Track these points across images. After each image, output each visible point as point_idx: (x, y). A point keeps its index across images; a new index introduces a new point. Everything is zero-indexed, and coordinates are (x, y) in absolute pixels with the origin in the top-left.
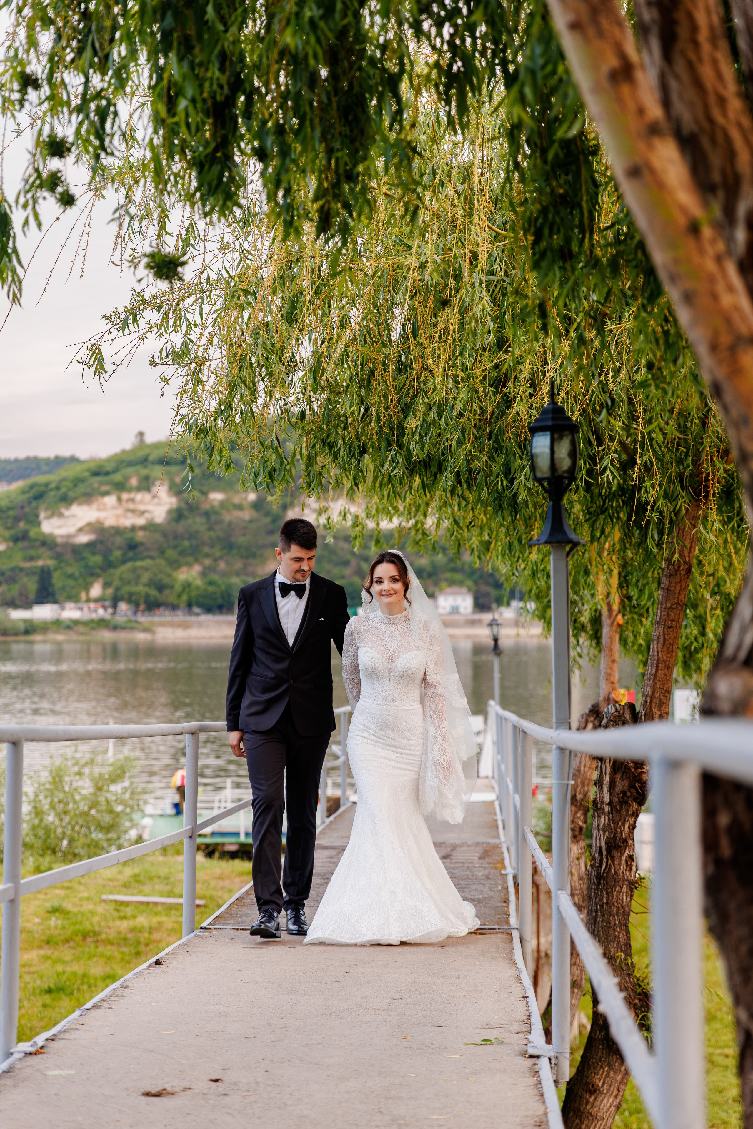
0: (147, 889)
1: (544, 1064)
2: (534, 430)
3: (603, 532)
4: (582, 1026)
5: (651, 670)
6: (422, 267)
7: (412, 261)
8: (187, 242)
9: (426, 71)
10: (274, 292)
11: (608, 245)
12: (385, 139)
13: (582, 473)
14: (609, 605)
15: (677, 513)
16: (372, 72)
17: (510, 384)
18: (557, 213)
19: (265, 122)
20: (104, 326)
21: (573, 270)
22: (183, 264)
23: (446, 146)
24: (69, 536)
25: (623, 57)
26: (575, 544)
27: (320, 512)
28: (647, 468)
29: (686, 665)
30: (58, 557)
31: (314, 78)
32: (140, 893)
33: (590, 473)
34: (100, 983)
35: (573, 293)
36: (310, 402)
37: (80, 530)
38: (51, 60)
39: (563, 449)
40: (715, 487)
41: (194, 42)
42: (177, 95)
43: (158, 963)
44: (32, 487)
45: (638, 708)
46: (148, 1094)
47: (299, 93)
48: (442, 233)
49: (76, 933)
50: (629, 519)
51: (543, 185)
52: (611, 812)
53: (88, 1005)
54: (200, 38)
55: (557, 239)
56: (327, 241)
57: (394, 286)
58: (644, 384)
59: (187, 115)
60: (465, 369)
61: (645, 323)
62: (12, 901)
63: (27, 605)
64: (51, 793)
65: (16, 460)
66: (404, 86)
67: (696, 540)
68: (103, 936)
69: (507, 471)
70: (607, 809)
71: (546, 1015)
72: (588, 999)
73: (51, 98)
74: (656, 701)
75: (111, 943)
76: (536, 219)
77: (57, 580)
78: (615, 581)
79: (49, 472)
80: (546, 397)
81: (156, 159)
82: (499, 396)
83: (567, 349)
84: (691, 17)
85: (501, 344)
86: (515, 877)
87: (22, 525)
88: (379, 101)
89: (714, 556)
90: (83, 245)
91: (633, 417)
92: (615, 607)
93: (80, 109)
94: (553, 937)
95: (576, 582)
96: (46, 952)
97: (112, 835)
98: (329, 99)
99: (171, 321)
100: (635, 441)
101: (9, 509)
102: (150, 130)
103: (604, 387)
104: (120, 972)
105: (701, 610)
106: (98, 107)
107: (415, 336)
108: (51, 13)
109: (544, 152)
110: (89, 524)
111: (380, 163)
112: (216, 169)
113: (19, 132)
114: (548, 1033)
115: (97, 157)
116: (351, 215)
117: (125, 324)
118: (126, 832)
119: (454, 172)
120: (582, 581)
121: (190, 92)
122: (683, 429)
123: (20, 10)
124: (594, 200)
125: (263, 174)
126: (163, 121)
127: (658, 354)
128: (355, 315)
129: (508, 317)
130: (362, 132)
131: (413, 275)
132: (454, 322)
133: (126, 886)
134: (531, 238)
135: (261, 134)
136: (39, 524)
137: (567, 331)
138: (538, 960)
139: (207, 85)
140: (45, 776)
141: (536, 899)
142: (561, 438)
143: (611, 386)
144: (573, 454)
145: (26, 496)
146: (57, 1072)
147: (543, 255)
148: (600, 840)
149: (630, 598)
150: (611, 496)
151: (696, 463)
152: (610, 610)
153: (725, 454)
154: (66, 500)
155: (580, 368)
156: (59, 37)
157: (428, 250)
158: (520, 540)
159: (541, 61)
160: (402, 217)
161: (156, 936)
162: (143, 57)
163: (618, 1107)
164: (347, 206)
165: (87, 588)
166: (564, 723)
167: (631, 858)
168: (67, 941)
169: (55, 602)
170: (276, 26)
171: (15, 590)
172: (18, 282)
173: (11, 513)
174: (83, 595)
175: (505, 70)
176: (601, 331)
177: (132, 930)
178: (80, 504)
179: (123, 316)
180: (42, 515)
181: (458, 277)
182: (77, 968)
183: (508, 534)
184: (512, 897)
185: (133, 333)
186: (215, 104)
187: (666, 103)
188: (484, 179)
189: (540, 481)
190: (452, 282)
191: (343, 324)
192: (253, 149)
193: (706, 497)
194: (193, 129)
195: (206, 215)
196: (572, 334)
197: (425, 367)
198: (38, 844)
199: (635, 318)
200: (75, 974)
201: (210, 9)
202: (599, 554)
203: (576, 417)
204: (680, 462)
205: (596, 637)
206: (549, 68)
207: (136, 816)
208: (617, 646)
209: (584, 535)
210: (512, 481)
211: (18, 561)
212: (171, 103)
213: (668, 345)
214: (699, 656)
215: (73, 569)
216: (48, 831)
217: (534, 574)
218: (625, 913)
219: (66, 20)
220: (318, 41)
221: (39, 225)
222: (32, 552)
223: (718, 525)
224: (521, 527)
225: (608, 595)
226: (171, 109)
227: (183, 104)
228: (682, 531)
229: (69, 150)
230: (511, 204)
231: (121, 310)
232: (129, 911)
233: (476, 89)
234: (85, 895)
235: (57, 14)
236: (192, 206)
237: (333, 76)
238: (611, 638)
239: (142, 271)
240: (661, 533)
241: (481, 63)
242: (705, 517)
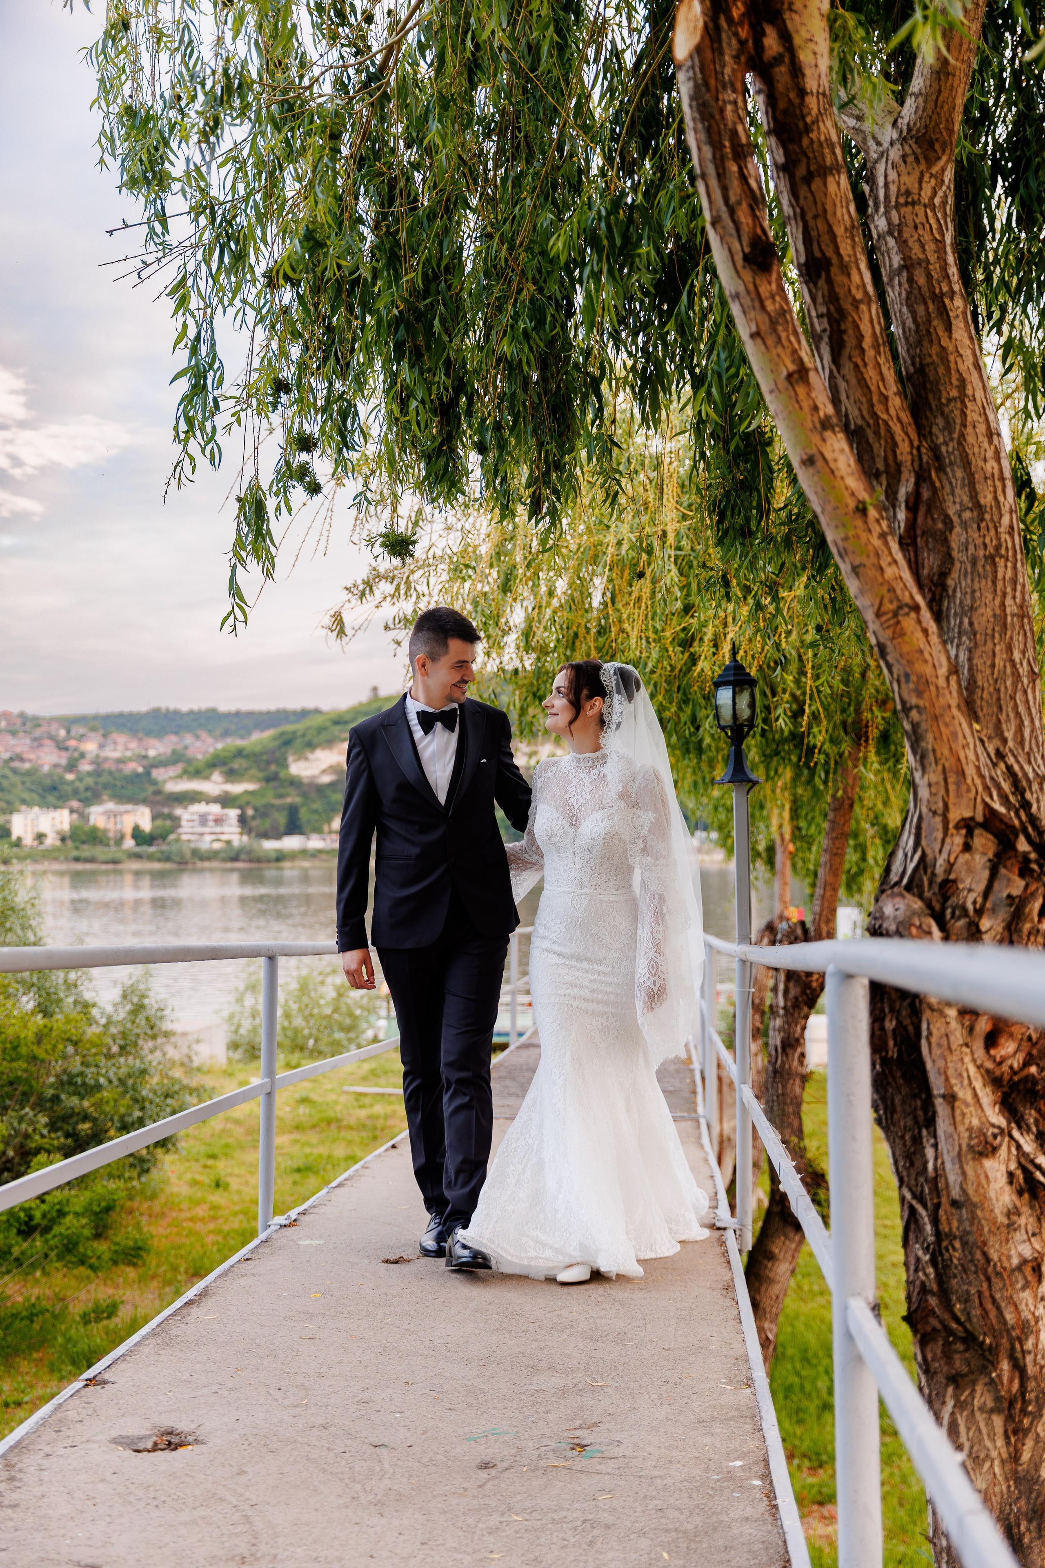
0: (382, 1081)
1: (730, 1234)
2: (717, 685)
3: (776, 772)
4: (760, 1201)
5: (819, 891)
6: (619, 543)
7: (611, 539)
8: (416, 524)
9: (624, 373)
10: (491, 566)
11: (782, 524)
12: (589, 434)
13: (759, 721)
14: (782, 836)
15: (841, 755)
16: (576, 375)
17: (696, 644)
18: (738, 496)
19: (484, 420)
20: (346, 596)
21: (752, 545)
22: (414, 542)
23: (639, 439)
24: (313, 777)
25: (801, 362)
26: (755, 783)
27: (531, 755)
28: (815, 716)
29: (849, 887)
30: (304, 795)
31: (526, 382)
32: (377, 1085)
33: (765, 721)
34: (343, 1164)
35: (752, 566)
36: (522, 661)
37: (324, 772)
38: (299, 368)
39: (744, 701)
40: (874, 733)
41: (423, 352)
42: (408, 397)
43: (394, 1147)
44: (282, 734)
45: (809, 924)
46: (387, 1261)
47: (513, 395)
48: (637, 514)
49: (322, 1120)
50: (799, 760)
51: (726, 472)
52: (785, 1015)
53: (334, 1184)
54: (429, 348)
55: (740, 520)
56: (537, 522)
57: (595, 560)
58: (813, 645)
59: (417, 414)
60: (656, 631)
61: (815, 593)
62: (269, 1094)
63: (278, 836)
64: (298, 1000)
65: (268, 713)
66: (604, 387)
67: (858, 778)
68: (345, 1123)
69: (694, 720)
70: (781, 1012)
71: (731, 1190)
72: (766, 1180)
73: (300, 401)
74: (824, 919)
75: (351, 1128)
76: (720, 502)
77: (304, 815)
78: (787, 814)
79: (297, 721)
80: (727, 656)
81: (390, 453)
82: (686, 655)
83: (745, 613)
84: (857, 327)
85: (688, 609)
86: (702, 1072)
87: (273, 768)
88: (582, 401)
89: (872, 793)
90: (327, 527)
91: (802, 672)
92: (787, 837)
93: (324, 410)
94: (737, 1122)
95: (753, 816)
96: (296, 1136)
97: (352, 1035)
98: (540, 400)
99: (402, 592)
100: (804, 694)
101: (262, 753)
102: (385, 428)
103: (777, 646)
104: (359, 1153)
105: (861, 839)
106: (340, 407)
107: (613, 603)
108: (299, 326)
109: (726, 443)
110: (331, 767)
111: (584, 454)
112: (442, 460)
113: (271, 431)
114: (732, 1207)
115: (340, 451)
116: (558, 499)
117: (363, 594)
118: (364, 1032)
119: (647, 461)
120: (757, 814)
121: (420, 395)
122: (845, 682)
123: (273, 327)
124: (770, 487)
125: (482, 465)
126: (397, 419)
127: (826, 618)
128: (561, 585)
129: (694, 586)
130: (568, 427)
131: (611, 550)
132: (646, 592)
133: (364, 1079)
134: (715, 518)
135: (481, 430)
136: (286, 766)
137: (745, 598)
138: (721, 1143)
139: (435, 388)
140: (294, 986)
141: (720, 1090)
142: (741, 691)
143: (784, 645)
144: (752, 705)
145: (277, 743)
146: (308, 1242)
147: (726, 533)
148: (776, 1039)
149: (799, 829)
150: (783, 741)
151: (858, 712)
152: (783, 839)
153: (883, 703)
154: (311, 746)
155: (758, 630)
156: (306, 348)
157: (625, 529)
158: (704, 779)
159: (726, 365)
160: (605, 501)
161: (390, 1122)
162: (378, 364)
163: (793, 1272)
164: (555, 492)
165: (329, 821)
166: (745, 938)
167: (803, 1055)
168: (314, 1127)
169: (301, 833)
170: (493, 337)
171: (267, 824)
172: (271, 560)
173: (264, 757)
174: (326, 828)
175: (692, 373)
176: (776, 599)
177: (370, 1117)
178: (323, 749)
179: (361, 588)
180: (290, 759)
181: (650, 553)
182: (323, 1150)
183: (694, 773)
184: (700, 1089)
185: (371, 601)
186: (442, 404)
187: (835, 401)
188: (672, 467)
189: (723, 728)
190: (644, 556)
191: (551, 593)
192: (474, 443)
193: (866, 741)
194: (423, 426)
195: (433, 501)
196: (750, 601)
197: (622, 630)
198: (288, 1042)
199: (806, 587)
200: (320, 1156)
201: (436, 322)
202: (773, 791)
203: (753, 672)
204: (843, 711)
205: (771, 862)
206: (733, 370)
207: (372, 1019)
208: (788, 870)
209: (759, 774)
210: (698, 728)
211: (270, 798)
212: (404, 404)
213: (835, 611)
214: (861, 879)
215: (317, 805)
216: (296, 1031)
217: (716, 808)
218: (798, 1103)
219: (312, 333)
220: (531, 349)
221: (290, 510)
222: (282, 791)
223: (876, 766)
224: (705, 767)
225: (780, 826)
226: (404, 410)
227: (414, 404)
228: (845, 772)
229: (315, 445)
230: (698, 488)
231: (359, 582)
232: (367, 1101)
233: (667, 390)
234: (329, 1086)
235: (304, 329)
236: (422, 494)
237: (543, 378)
238: (784, 864)
239: (378, 549)
240: (827, 773)
241: (669, 367)
242: (865, 759)
